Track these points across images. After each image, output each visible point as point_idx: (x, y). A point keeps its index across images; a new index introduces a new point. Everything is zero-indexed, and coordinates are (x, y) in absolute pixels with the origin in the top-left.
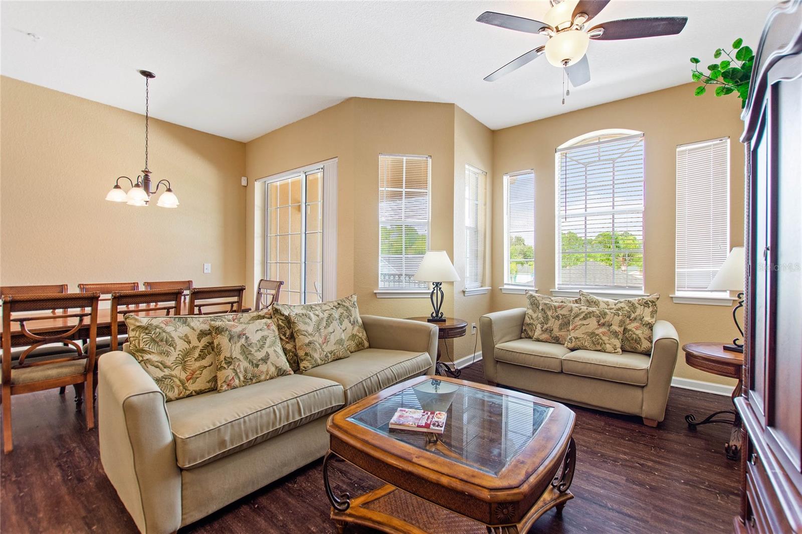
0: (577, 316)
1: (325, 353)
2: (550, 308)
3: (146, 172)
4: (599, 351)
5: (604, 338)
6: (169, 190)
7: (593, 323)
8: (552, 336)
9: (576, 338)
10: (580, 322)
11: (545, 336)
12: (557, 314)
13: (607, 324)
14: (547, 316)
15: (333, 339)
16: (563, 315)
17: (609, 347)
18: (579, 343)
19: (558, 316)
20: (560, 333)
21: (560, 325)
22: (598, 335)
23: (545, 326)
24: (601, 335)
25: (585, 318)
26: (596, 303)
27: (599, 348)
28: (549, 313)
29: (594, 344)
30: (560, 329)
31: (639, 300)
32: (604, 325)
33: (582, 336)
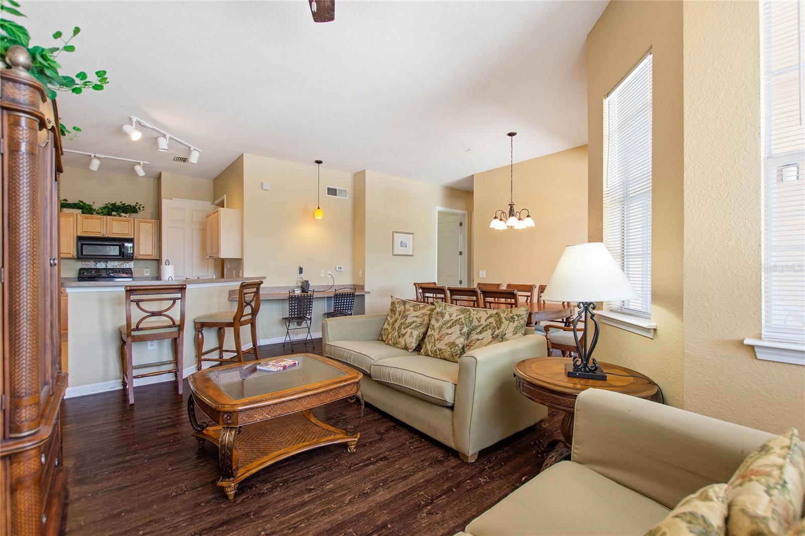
1: (435, 348)
3: (512, 205)
6: (528, 216)
15: (447, 340)
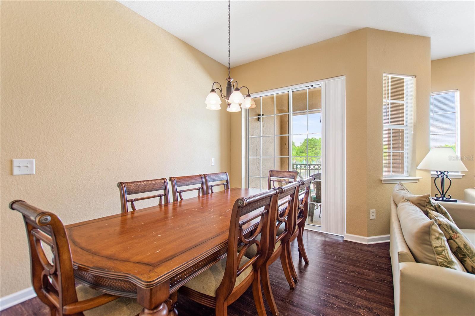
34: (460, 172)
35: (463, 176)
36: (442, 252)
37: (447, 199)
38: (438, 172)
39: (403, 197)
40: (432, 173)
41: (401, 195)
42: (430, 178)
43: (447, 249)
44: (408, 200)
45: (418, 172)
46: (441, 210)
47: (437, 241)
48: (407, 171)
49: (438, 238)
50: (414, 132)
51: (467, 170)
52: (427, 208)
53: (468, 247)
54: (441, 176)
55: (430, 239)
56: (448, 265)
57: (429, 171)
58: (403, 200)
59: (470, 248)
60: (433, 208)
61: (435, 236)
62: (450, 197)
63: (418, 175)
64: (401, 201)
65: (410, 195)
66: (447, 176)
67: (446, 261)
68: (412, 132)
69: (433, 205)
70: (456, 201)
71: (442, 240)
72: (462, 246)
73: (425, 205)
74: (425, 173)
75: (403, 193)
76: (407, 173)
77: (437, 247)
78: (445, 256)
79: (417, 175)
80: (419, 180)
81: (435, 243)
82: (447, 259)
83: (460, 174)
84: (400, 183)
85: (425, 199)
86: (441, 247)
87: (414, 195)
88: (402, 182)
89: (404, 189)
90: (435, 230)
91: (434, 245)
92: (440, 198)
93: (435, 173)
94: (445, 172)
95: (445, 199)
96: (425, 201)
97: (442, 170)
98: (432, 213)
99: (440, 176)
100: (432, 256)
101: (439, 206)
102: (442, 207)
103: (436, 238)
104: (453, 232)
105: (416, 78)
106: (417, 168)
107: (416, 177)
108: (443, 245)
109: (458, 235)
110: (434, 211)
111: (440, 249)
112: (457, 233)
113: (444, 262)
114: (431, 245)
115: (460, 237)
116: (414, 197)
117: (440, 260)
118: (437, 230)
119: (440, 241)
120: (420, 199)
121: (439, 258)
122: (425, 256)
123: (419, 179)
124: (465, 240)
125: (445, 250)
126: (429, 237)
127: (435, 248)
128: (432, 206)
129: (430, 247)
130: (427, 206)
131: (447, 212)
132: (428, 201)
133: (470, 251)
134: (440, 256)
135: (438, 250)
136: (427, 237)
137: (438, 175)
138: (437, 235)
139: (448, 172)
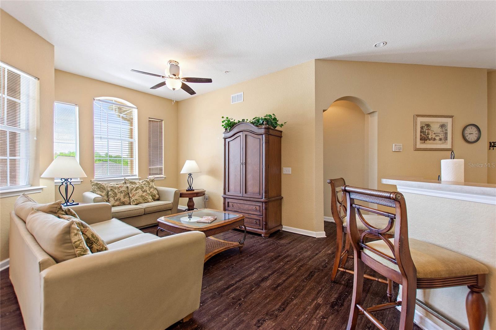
0: (132, 190)
2: (115, 188)
4: (146, 202)
5: (146, 197)
7: (140, 191)
8: (121, 202)
9: (136, 200)
10: (135, 192)
11: (117, 203)
12: (120, 191)
13: (145, 191)
14: (115, 192)
16: (124, 191)
17: (150, 200)
18: (138, 201)
19: (121, 192)
20: (125, 200)
21: (124, 195)
22: (144, 196)
23: (116, 198)
24: (145, 196)
25: (136, 190)
26: (135, 183)
27: (146, 201)
28: (116, 191)
29: (144, 200)
30: (124, 198)
31: (150, 180)
32: (144, 191)
33: (138, 198)
34: (79, 178)
35: (82, 181)
36: (80, 245)
37: (71, 204)
38: (62, 180)
39: (33, 208)
40: (56, 181)
41: (29, 207)
42: (54, 186)
43: (83, 241)
44: (38, 210)
45: (41, 181)
46: (71, 213)
47: (76, 237)
48: (28, 181)
49: (76, 235)
50: (37, 138)
51: (87, 176)
52: (58, 214)
53: (94, 236)
54: (66, 183)
55: (70, 237)
56: (84, 253)
57: (53, 179)
58: (33, 211)
59: (95, 236)
60: (63, 213)
61: (74, 233)
62: (73, 201)
63: (42, 184)
64: (30, 213)
65: (39, 205)
66: (71, 183)
67: (82, 251)
68: (35, 138)
69: (64, 209)
70: (78, 204)
71: (80, 235)
72: (90, 237)
73: (57, 211)
74: (49, 182)
75: (29, 205)
76: (28, 183)
77: (76, 242)
78: (82, 247)
79: (40, 184)
80: (42, 190)
81: (74, 239)
82: (83, 249)
83: (79, 180)
84: (23, 194)
85: (56, 206)
86: (79, 240)
87: (44, 205)
88: (26, 193)
89: (29, 200)
90: (74, 227)
91: (73, 241)
92: (65, 203)
93: (60, 181)
94: (68, 179)
95: (68, 204)
96: (57, 207)
97: (66, 177)
98: (65, 217)
99: (64, 184)
100: (72, 251)
101: (69, 210)
102: (71, 210)
103: (75, 235)
104: (84, 227)
105: (39, 81)
106: (41, 176)
107: (39, 186)
108: (80, 238)
109: (87, 228)
110: (64, 215)
111: (78, 243)
112: (86, 227)
113: (81, 252)
114: (71, 242)
115: (89, 230)
116: (46, 205)
117: (78, 252)
118: (76, 228)
119: (78, 236)
120: (51, 207)
121: (78, 251)
122: (66, 254)
123: (42, 188)
124: (92, 231)
125: (82, 242)
126: (70, 236)
127: (74, 243)
128: (63, 211)
129: (70, 244)
130: (59, 212)
131: (75, 213)
132: (59, 207)
133: (95, 239)
134: (78, 249)
135: (77, 244)
136: (68, 237)
137: (62, 183)
138: (76, 232)
139: (71, 179)
